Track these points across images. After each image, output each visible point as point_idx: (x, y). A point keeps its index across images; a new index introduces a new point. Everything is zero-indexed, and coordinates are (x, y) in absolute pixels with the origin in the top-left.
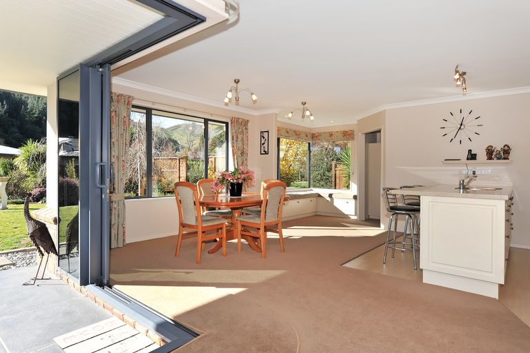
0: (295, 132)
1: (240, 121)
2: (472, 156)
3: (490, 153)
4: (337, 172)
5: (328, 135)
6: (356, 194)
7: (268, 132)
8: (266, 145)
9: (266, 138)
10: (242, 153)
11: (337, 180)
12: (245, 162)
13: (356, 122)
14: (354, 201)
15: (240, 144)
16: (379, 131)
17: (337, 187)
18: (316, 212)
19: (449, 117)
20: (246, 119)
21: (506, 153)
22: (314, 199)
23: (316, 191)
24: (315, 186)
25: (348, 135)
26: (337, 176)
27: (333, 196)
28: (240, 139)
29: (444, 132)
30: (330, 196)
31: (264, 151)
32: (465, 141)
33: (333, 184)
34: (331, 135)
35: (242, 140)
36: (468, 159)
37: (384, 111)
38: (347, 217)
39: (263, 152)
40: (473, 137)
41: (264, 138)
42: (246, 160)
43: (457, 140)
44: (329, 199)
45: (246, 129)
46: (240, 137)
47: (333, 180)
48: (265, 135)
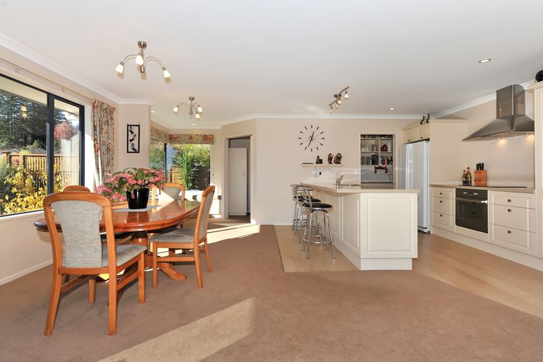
1: (105, 107)
2: (319, 161)
3: (330, 159)
4: (173, 174)
6: (220, 194)
7: (138, 126)
8: (136, 142)
9: (136, 133)
10: (108, 150)
12: (111, 162)
13: (220, 128)
14: (218, 201)
15: (105, 136)
16: (248, 138)
19: (304, 130)
20: (114, 106)
21: (338, 159)
25: (209, 138)
26: (173, 178)
28: (104, 130)
29: (301, 141)
30: (195, 197)
31: (133, 149)
32: (314, 149)
34: (191, 138)
35: (108, 132)
36: (317, 163)
37: (255, 119)
39: (130, 150)
40: (319, 146)
41: (132, 133)
43: (309, 149)
45: (112, 119)
46: (105, 127)
48: (135, 130)
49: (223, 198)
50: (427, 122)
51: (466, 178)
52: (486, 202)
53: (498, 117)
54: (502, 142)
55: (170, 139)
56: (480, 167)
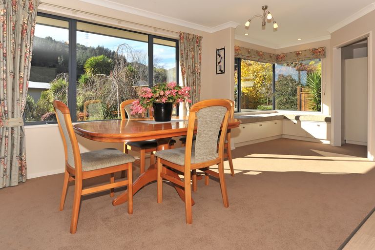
0: (258, 52)
1: (191, 37)
4: (303, 95)
5: (295, 54)
6: (329, 116)
7: (224, 49)
8: (222, 64)
9: (222, 55)
10: (194, 72)
11: (303, 102)
12: (197, 82)
15: (190, 61)
17: (303, 109)
18: (281, 135)
20: (199, 35)
22: (279, 122)
23: (280, 113)
24: (280, 109)
25: (318, 53)
27: (300, 119)
30: (297, 118)
31: (221, 70)
33: (298, 106)
34: (298, 54)
35: (193, 57)
38: (317, 141)
39: (219, 72)
41: (220, 56)
42: (198, 79)
44: (296, 122)
45: (199, 46)
47: (299, 103)
48: (222, 53)
49: (332, 120)
55: (277, 59)
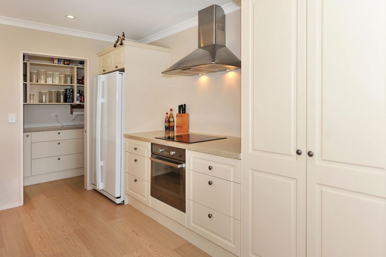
50: (121, 44)
51: (169, 122)
52: (184, 165)
53: (199, 47)
54: (204, 79)
56: (182, 109)
